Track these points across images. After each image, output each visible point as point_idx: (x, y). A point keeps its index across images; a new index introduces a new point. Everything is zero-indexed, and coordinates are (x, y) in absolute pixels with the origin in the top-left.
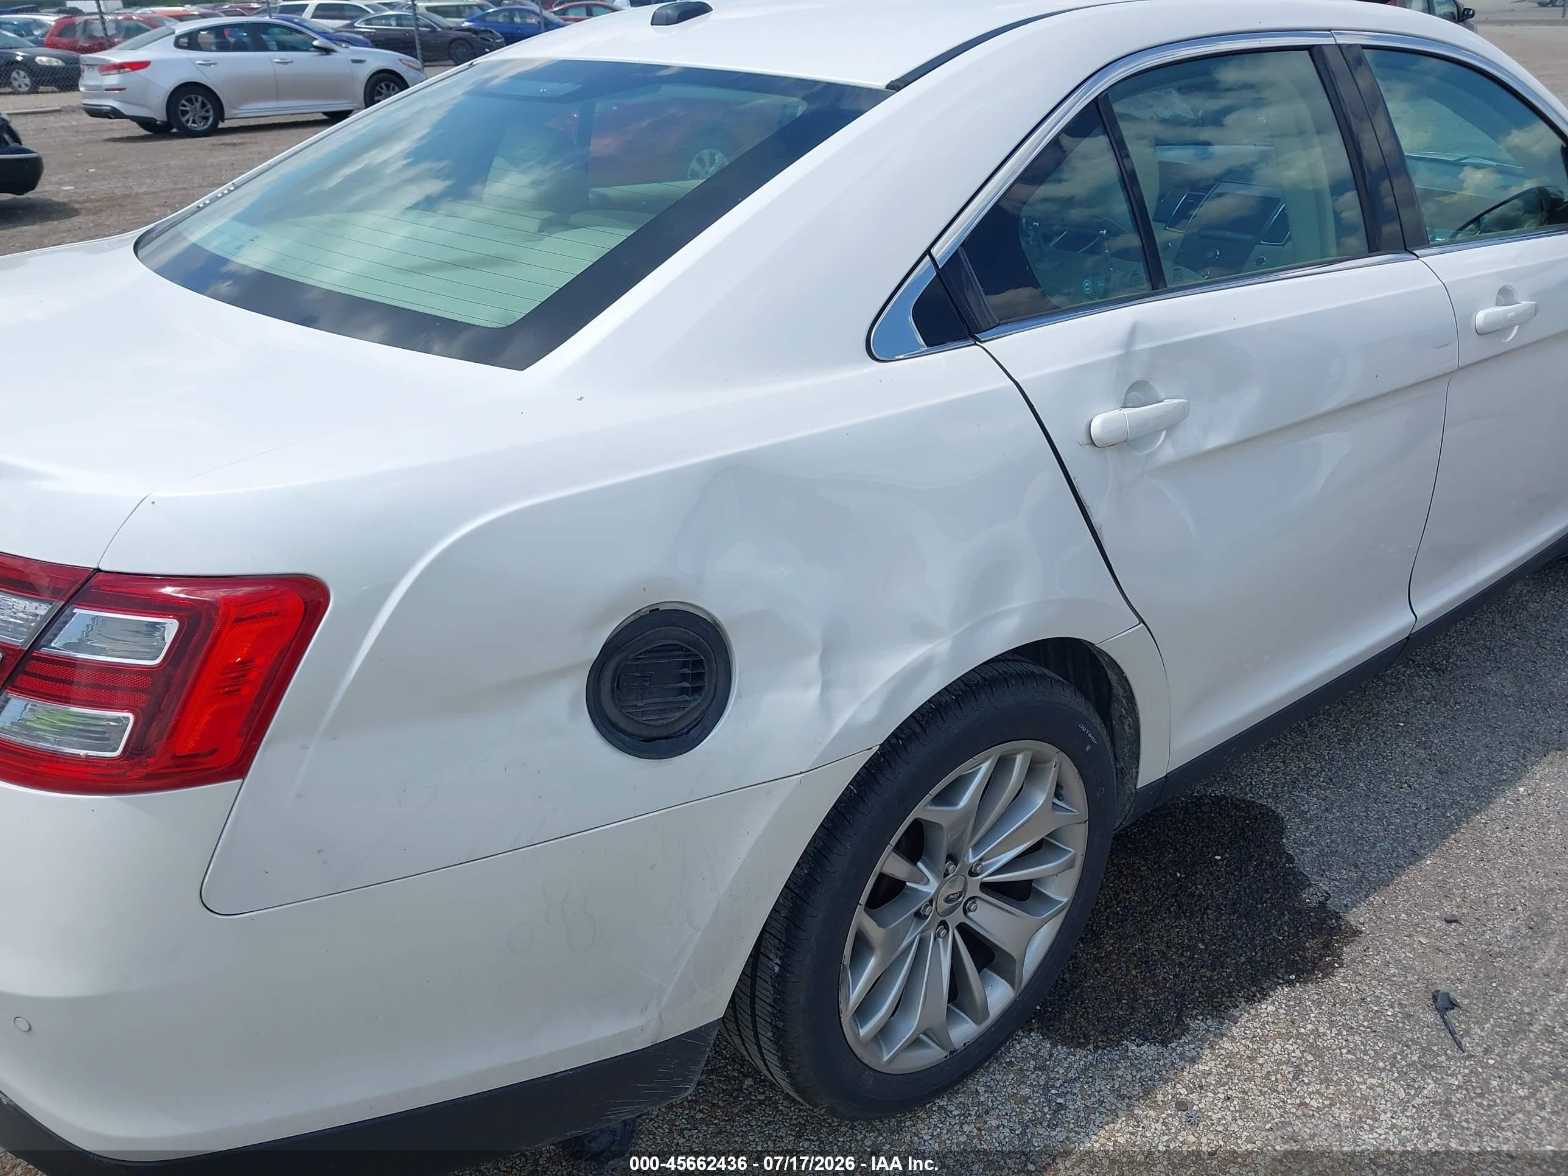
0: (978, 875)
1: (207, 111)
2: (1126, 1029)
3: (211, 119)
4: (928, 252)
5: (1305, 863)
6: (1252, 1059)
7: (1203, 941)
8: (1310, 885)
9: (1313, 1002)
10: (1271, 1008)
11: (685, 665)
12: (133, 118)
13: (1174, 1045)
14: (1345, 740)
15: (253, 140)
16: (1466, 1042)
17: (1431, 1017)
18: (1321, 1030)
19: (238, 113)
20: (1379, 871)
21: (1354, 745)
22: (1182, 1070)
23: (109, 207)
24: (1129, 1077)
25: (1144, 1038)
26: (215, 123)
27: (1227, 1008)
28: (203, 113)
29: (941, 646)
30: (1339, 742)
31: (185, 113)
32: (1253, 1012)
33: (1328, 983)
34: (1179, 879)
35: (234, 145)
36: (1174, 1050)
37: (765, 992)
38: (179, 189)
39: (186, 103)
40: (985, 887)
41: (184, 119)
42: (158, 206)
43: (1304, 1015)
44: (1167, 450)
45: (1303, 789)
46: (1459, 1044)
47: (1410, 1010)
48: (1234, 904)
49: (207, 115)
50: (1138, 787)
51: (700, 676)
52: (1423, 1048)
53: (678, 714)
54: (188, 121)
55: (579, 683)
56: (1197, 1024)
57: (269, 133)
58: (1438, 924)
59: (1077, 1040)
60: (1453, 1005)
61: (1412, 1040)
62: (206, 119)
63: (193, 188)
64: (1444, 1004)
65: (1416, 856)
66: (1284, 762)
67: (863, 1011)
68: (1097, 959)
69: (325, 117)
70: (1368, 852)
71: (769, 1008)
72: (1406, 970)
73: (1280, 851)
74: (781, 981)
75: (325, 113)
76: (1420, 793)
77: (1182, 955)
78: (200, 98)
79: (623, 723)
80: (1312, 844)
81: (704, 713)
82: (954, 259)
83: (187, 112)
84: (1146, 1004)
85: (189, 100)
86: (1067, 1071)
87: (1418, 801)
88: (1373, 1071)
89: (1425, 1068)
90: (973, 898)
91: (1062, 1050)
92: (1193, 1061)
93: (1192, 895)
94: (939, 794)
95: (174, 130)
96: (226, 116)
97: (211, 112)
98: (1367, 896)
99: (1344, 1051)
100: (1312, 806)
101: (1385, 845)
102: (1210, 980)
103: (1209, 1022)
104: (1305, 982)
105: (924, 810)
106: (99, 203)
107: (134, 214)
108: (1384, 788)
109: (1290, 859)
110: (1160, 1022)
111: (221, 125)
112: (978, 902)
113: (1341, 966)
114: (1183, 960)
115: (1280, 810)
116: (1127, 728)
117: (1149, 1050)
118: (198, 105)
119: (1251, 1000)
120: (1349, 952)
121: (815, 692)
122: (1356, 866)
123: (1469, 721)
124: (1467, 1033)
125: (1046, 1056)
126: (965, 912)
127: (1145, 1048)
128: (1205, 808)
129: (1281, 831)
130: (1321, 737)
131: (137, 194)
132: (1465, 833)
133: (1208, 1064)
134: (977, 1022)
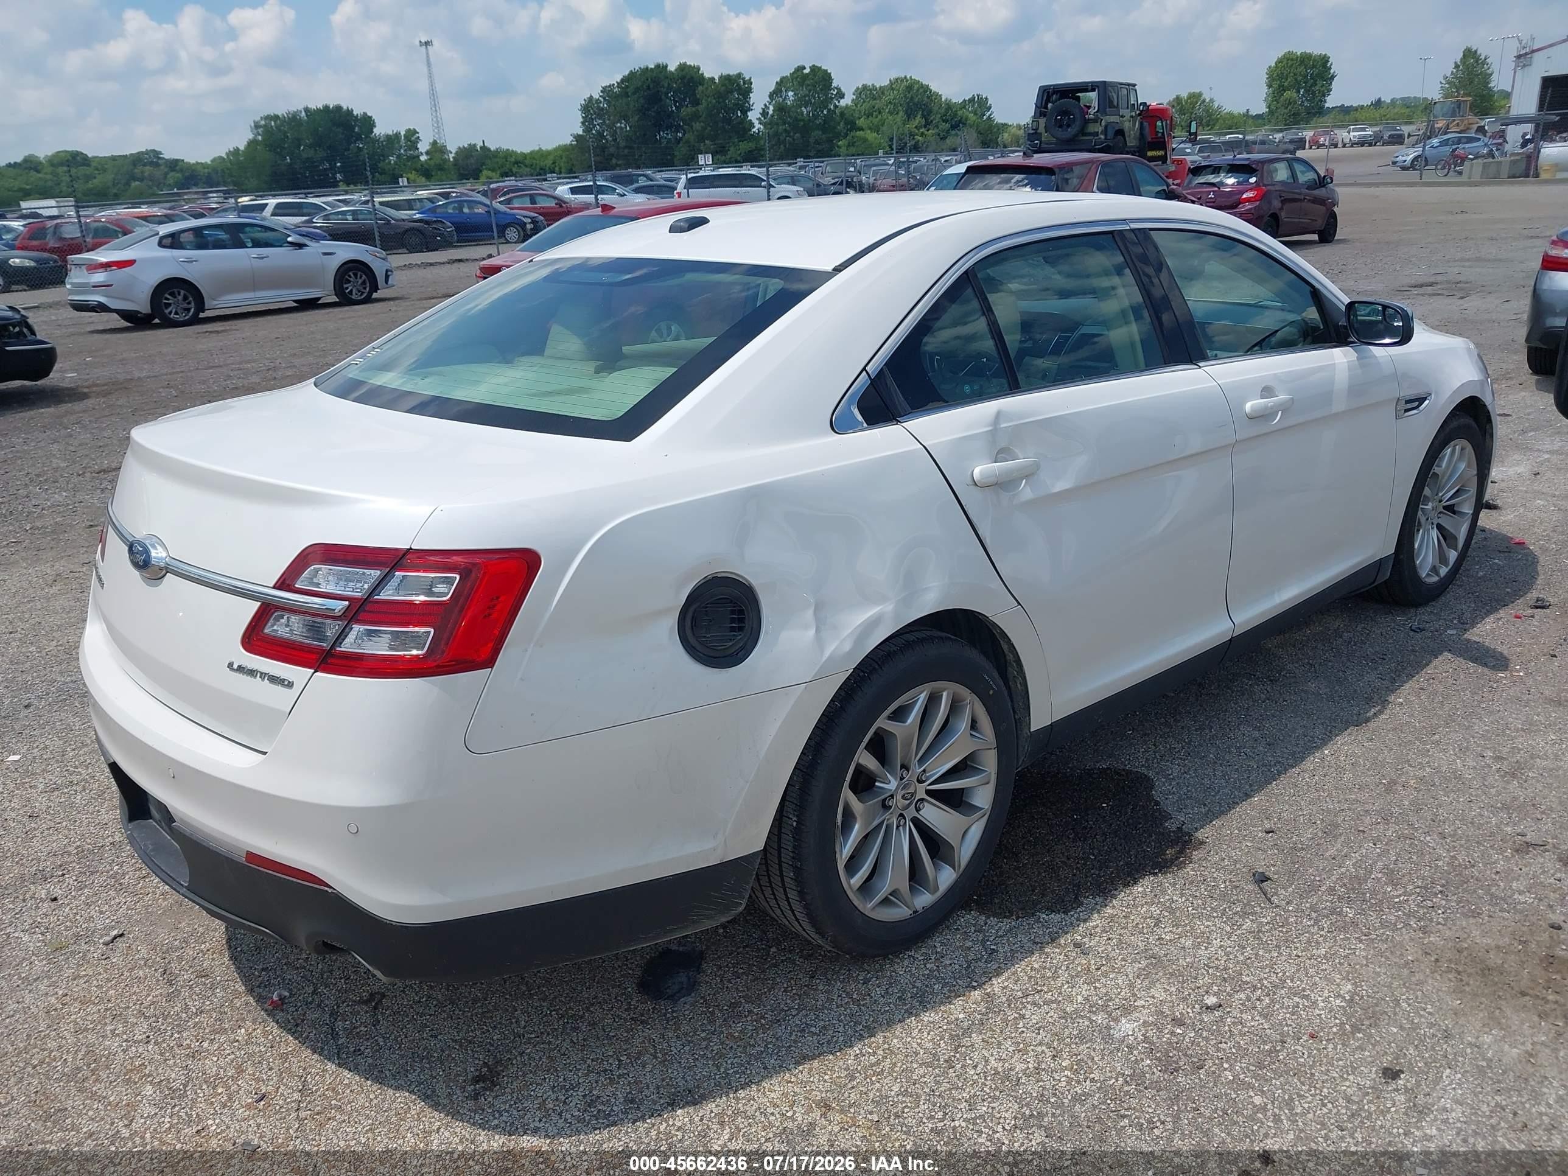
0: (924, 782)
1: (189, 303)
2: (1039, 906)
3: (192, 310)
4: (864, 369)
5: (1168, 804)
6: (1125, 917)
7: (1093, 855)
8: (1171, 818)
9: (1170, 884)
10: (1140, 889)
11: (733, 612)
12: (119, 312)
13: (1072, 913)
14: (1201, 729)
15: (234, 328)
16: (1274, 899)
17: (1252, 887)
18: (1175, 898)
19: (217, 304)
20: (1221, 806)
21: (1207, 731)
22: (1078, 926)
23: (116, 390)
24: (1041, 933)
25: (1051, 910)
26: (196, 313)
27: (1110, 891)
28: (186, 306)
29: (888, 608)
30: (1196, 730)
31: (168, 305)
32: (1128, 892)
33: (1181, 873)
34: (1075, 820)
35: (217, 332)
36: (1072, 916)
37: (788, 842)
38: (178, 373)
39: (169, 297)
40: (929, 793)
41: (167, 311)
42: (163, 387)
43: (1164, 892)
44: (1026, 492)
45: (1168, 761)
46: (1269, 900)
47: (1237, 884)
48: (1116, 832)
49: (189, 306)
50: (1032, 730)
51: (741, 620)
52: (1244, 904)
53: (730, 644)
54: (170, 313)
55: (672, 620)
56: (1089, 901)
57: (246, 321)
58: (1260, 834)
59: (1004, 913)
60: (1268, 879)
61: (1237, 900)
62: (188, 310)
63: (190, 371)
64: (1261, 879)
65: (1248, 796)
66: (1155, 745)
67: (852, 865)
68: (1018, 868)
69: (295, 305)
70: (1214, 796)
71: (791, 854)
72: (1236, 862)
73: (1150, 798)
74: (797, 831)
75: (295, 301)
76: (1254, 758)
77: (1078, 863)
78: (182, 292)
79: (699, 647)
80: (1173, 793)
81: (745, 644)
82: (881, 373)
83: (170, 304)
84: (1053, 892)
85: (172, 294)
86: (997, 931)
87: (1252, 763)
88: (1209, 917)
89: (1244, 914)
90: (922, 800)
91: (993, 920)
92: (1085, 921)
93: (1085, 828)
94: (894, 712)
95: (157, 321)
96: (206, 308)
97: (193, 304)
98: (1211, 822)
99: (1190, 909)
100: (1175, 770)
101: (1226, 791)
102: (1099, 876)
103: (1097, 899)
104: (1165, 873)
105: (882, 722)
106: (106, 387)
107: (142, 396)
108: (1227, 756)
109: (1157, 803)
110: (1063, 901)
111: (202, 315)
112: (926, 804)
113: (1191, 862)
114: (1079, 865)
115: (1151, 774)
116: (1019, 685)
117: (1055, 917)
118: (180, 298)
119: (1126, 885)
120: (1196, 855)
121: (812, 632)
122: (1205, 805)
123: (1292, 712)
124: (1276, 894)
125: (983, 924)
126: (918, 810)
127: (1052, 916)
128: (1095, 776)
129: (1152, 787)
130: (1182, 728)
131: (139, 378)
132: (1284, 780)
133: (1096, 921)
134: (933, 893)
